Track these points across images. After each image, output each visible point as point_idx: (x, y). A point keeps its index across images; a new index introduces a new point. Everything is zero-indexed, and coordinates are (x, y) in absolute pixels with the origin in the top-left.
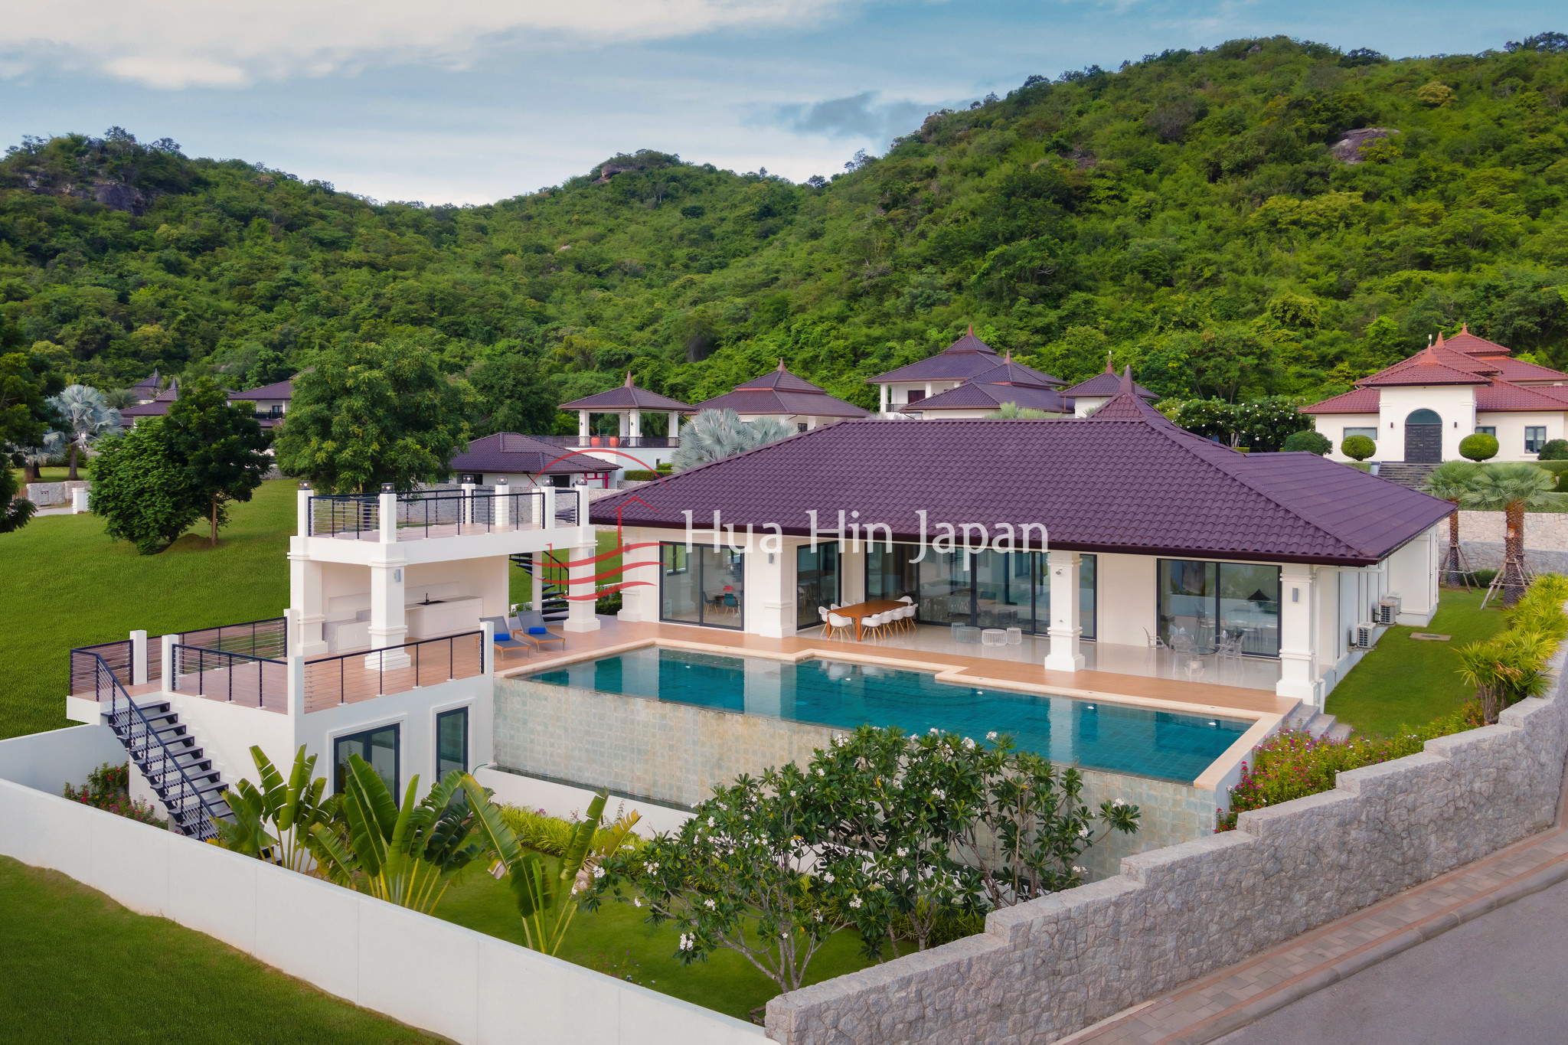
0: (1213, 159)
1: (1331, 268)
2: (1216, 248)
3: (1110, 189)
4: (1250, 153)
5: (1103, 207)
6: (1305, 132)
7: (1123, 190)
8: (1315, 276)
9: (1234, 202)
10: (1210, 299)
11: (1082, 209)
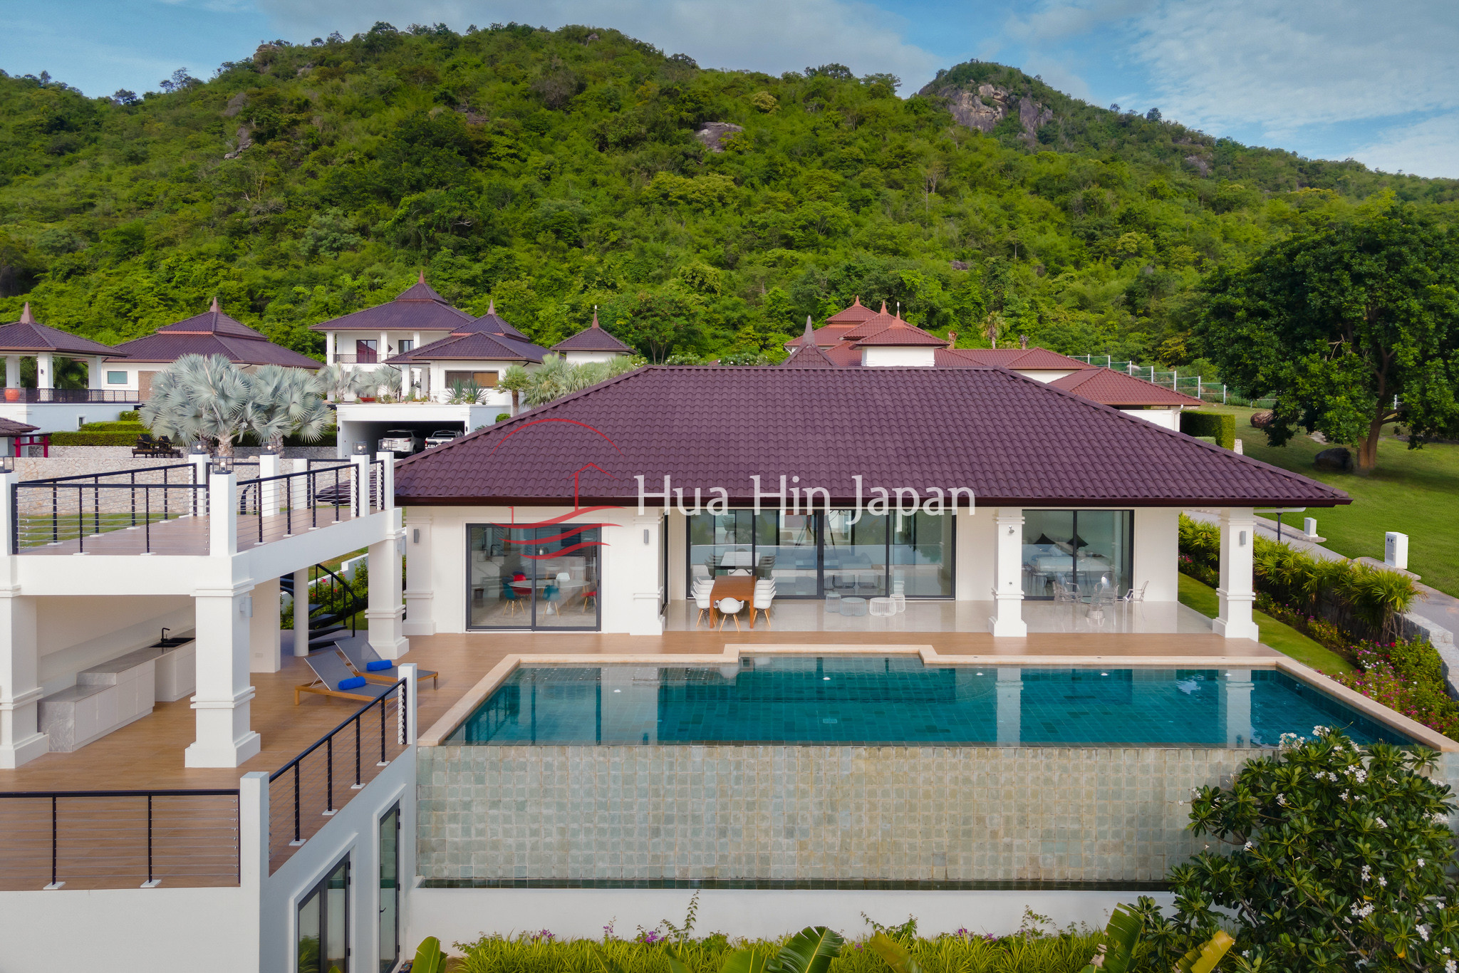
0: (599, 131)
1: (718, 241)
2: (619, 215)
3: (510, 147)
4: (633, 130)
5: (503, 164)
6: (676, 118)
7: (521, 149)
8: (706, 247)
9: (626, 173)
10: (621, 262)
11: (484, 164)
